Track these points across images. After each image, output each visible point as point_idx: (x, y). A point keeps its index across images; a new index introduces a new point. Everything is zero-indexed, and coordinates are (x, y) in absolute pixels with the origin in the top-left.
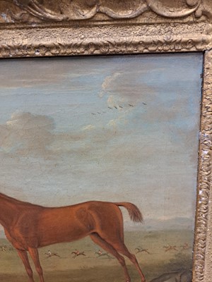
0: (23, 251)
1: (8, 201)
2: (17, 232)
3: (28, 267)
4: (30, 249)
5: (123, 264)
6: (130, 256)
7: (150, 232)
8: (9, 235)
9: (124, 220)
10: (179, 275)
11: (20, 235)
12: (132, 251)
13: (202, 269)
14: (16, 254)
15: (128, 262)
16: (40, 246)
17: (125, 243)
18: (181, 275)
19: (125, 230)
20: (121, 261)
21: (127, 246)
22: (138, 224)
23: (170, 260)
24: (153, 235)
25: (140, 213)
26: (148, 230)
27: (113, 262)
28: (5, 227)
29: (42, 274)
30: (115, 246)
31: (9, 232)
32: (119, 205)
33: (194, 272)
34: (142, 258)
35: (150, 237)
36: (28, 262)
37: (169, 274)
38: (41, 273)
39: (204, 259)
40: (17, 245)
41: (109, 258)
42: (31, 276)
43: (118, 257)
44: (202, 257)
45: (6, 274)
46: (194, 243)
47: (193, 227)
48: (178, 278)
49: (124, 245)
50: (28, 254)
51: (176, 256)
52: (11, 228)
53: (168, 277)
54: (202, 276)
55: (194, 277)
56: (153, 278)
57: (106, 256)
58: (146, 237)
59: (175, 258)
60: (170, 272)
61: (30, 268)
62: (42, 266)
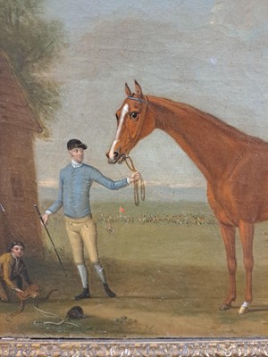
0: (229, 227)
1: (225, 132)
2: (228, 191)
3: (232, 256)
4: (242, 224)
8: (212, 196)
11: (232, 198)
14: (218, 231)
16: (260, 219)
28: (209, 182)
29: (251, 269)
31: (215, 191)
36: (234, 248)
38: (249, 269)
40: (223, 215)
42: (233, 272)
45: (192, 267)
50: (237, 234)
52: (219, 184)
61: (234, 258)
62: (254, 255)
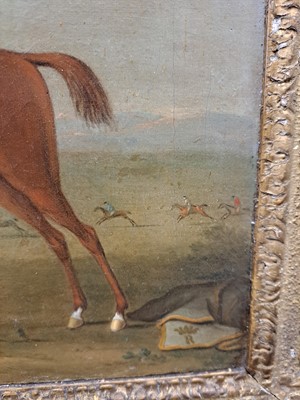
5: (63, 254)
6: (83, 232)
7: (135, 158)
9: (58, 116)
10: (217, 292)
12: (86, 216)
13: (278, 268)
15: (77, 249)
17: (64, 188)
18: (223, 291)
19: (60, 148)
20: (57, 245)
21: (69, 198)
22: (98, 130)
23: (194, 247)
24: (144, 167)
25: (102, 94)
26: (129, 150)
27: (33, 249)
30: (37, 198)
32: (38, 61)
33: (255, 281)
34: (115, 239)
35: (134, 171)
37: (189, 287)
39: (281, 241)
41: (23, 235)
43: (47, 231)
44: (278, 231)
46: (257, 194)
47: (255, 148)
48: (214, 299)
49: (60, 194)
51: (207, 233)
53: (187, 295)
54: (277, 290)
55: (255, 294)
56: (149, 298)
57: (11, 230)
58: (124, 172)
59: (205, 241)
60: (194, 282)
